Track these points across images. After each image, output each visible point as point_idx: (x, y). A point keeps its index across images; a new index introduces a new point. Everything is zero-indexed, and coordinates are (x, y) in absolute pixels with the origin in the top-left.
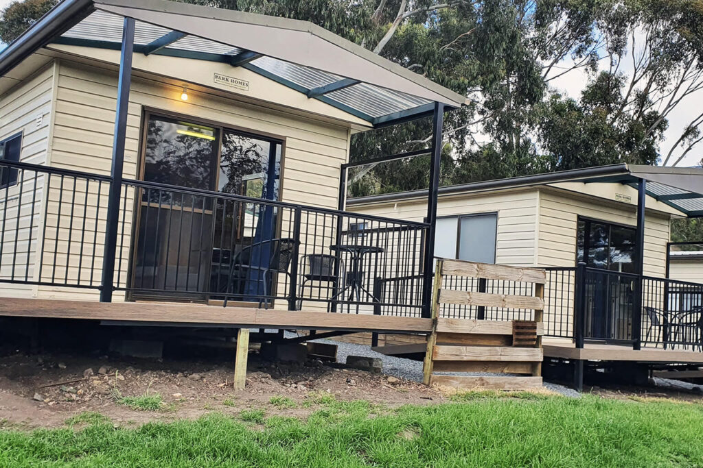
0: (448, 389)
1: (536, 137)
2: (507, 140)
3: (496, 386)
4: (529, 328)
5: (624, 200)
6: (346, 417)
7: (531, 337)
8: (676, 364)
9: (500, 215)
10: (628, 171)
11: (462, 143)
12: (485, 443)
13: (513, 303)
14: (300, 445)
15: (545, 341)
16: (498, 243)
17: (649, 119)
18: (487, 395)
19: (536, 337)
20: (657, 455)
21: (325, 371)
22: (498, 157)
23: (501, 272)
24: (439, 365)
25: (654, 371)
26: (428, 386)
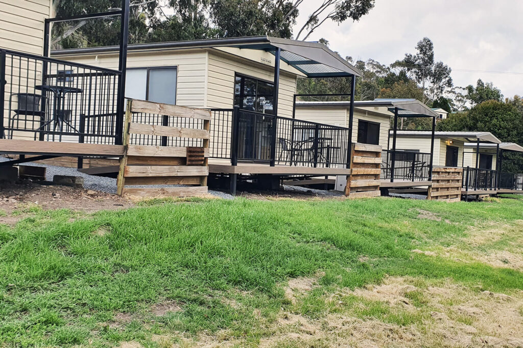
0: (137, 198)
1: (209, 14)
2: (187, 14)
3: (174, 194)
4: (198, 152)
5: (266, 63)
6: (50, 222)
7: (200, 158)
8: (298, 176)
9: (179, 68)
10: (269, 41)
11: (153, 13)
12: (162, 234)
13: (187, 134)
14: (7, 245)
15: (210, 161)
16: (178, 90)
17: (286, 8)
18: (166, 201)
19: (204, 158)
20: (281, 234)
21: (34, 187)
22: (180, 26)
23: (178, 111)
24: (129, 180)
25: (284, 181)
26: (121, 196)
